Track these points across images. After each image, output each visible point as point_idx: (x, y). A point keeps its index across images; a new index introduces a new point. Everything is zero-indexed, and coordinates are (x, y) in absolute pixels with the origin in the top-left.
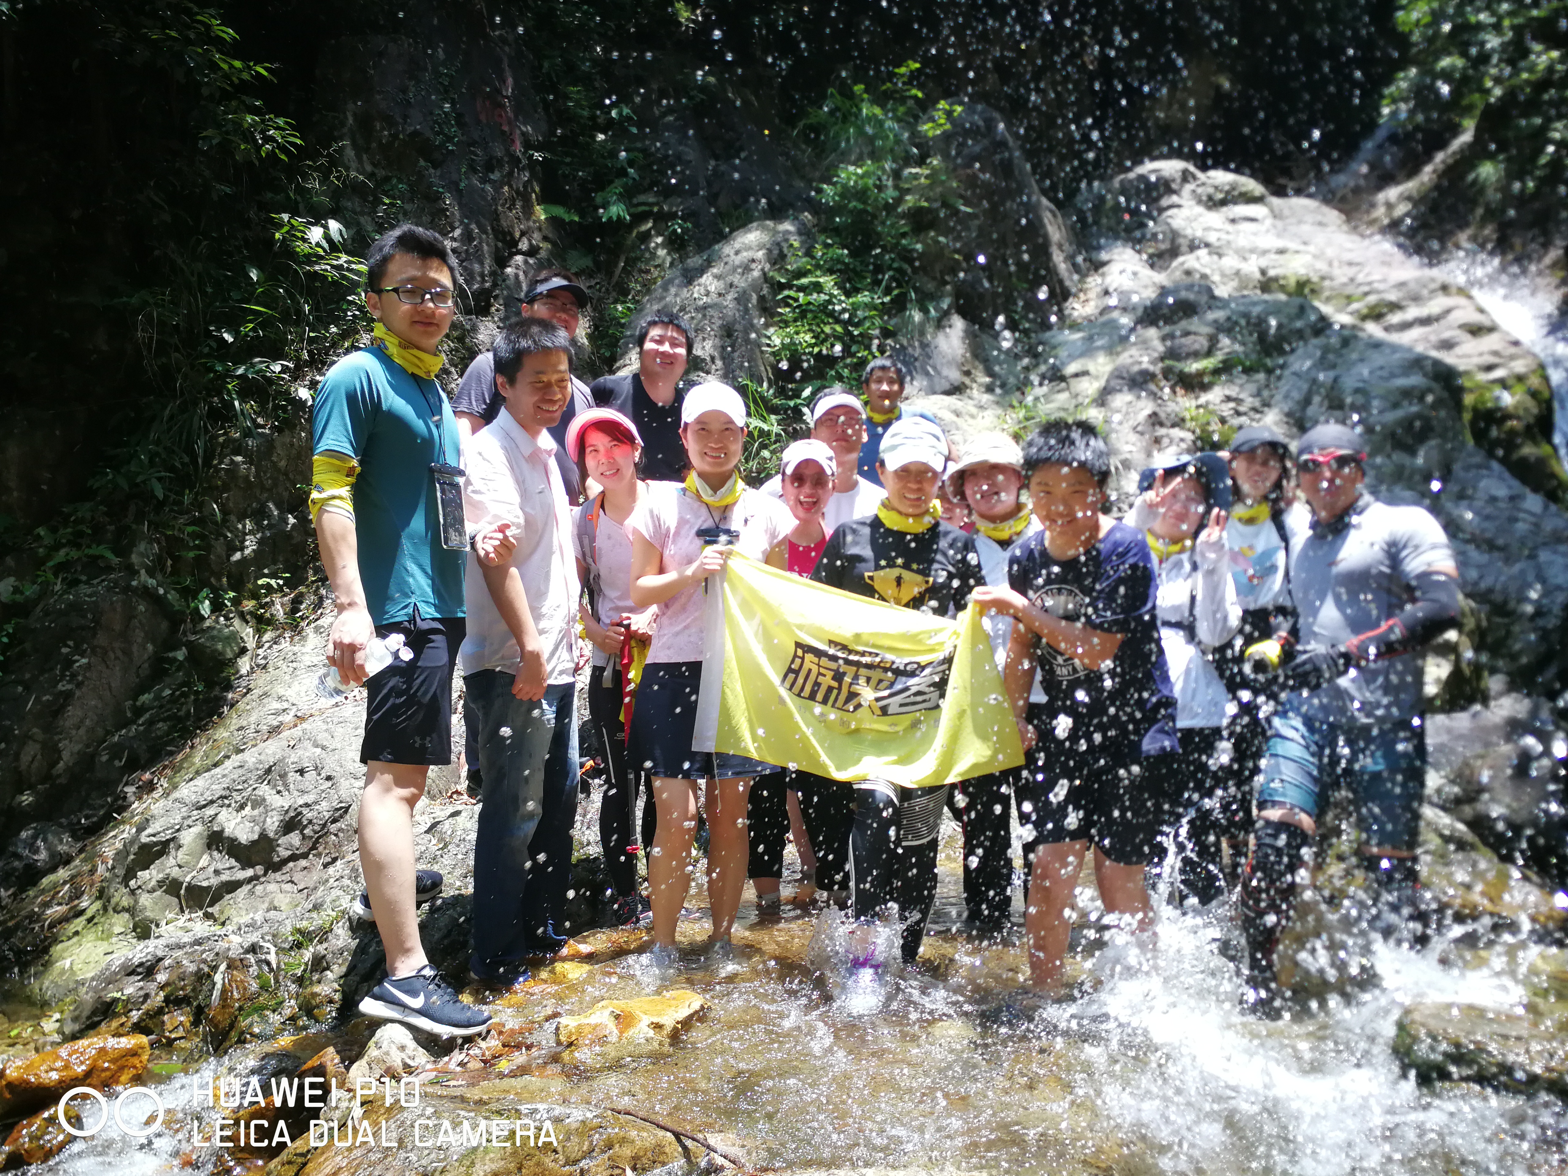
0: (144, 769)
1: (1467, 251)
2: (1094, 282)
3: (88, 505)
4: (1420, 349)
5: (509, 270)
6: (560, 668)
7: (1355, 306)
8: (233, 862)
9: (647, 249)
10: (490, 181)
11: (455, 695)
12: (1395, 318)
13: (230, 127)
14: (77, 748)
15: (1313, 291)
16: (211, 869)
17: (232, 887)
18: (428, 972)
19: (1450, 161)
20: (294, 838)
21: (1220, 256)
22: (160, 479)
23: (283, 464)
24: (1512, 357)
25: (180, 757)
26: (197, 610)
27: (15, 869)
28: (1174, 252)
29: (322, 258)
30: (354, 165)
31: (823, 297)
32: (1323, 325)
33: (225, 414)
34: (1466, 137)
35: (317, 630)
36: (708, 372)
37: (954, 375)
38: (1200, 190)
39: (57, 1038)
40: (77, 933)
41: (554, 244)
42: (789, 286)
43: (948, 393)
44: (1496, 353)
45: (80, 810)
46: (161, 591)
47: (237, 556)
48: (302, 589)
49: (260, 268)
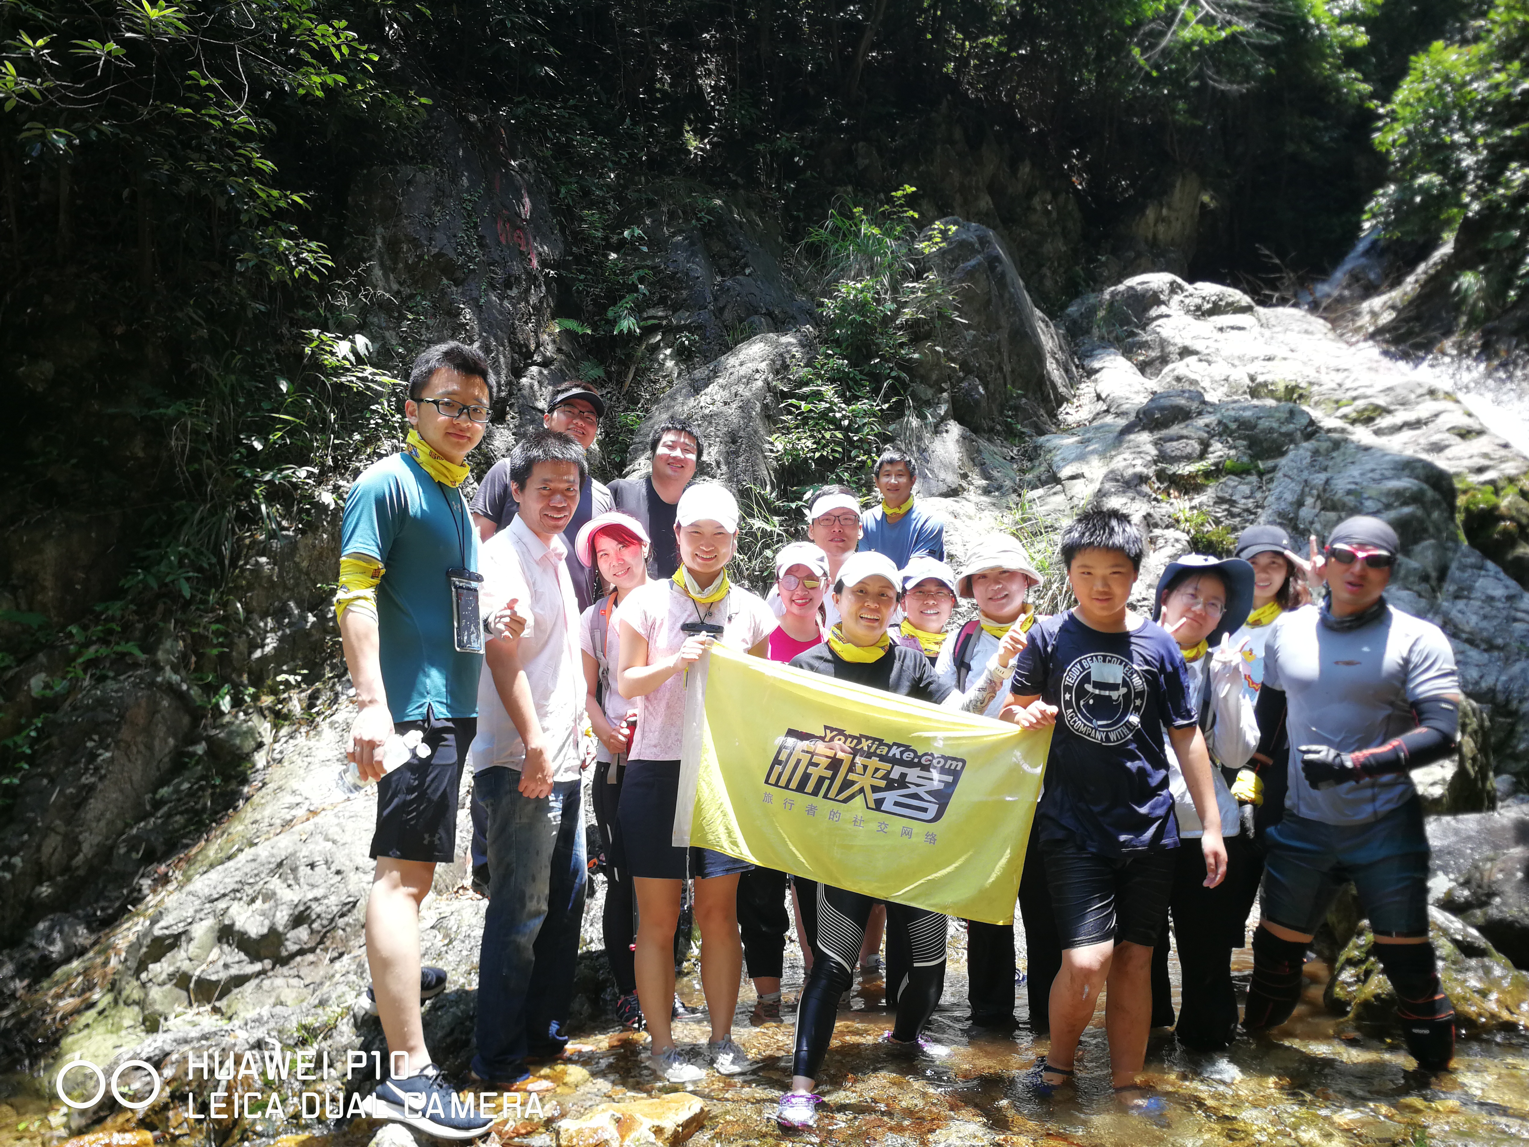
0: (160, 861)
1: (1452, 357)
2: (1087, 389)
3: (119, 604)
4: (1409, 452)
5: (524, 381)
6: (566, 765)
7: (1344, 410)
8: (242, 956)
9: (657, 360)
10: (509, 297)
11: (463, 790)
12: (1384, 422)
13: (266, 250)
14: (96, 839)
15: (1301, 396)
16: (221, 963)
17: (240, 981)
18: (431, 1072)
19: (1432, 271)
20: (303, 933)
21: (1209, 363)
22: (188, 579)
23: (305, 564)
24: (1503, 460)
25: (194, 850)
26: (217, 706)
27: (30, 960)
28: (1164, 360)
29: (348, 370)
30: (381, 284)
31: (824, 405)
32: (1312, 430)
33: (251, 518)
34: (1447, 249)
35: (332, 725)
36: (714, 477)
37: (952, 479)
38: (1187, 301)
39: (63, 1132)
40: (87, 1026)
41: (568, 356)
42: (791, 395)
43: (945, 495)
44: (1486, 456)
45: (97, 901)
46: (184, 687)
47: (258, 654)
48: (318, 685)
49: (290, 380)
